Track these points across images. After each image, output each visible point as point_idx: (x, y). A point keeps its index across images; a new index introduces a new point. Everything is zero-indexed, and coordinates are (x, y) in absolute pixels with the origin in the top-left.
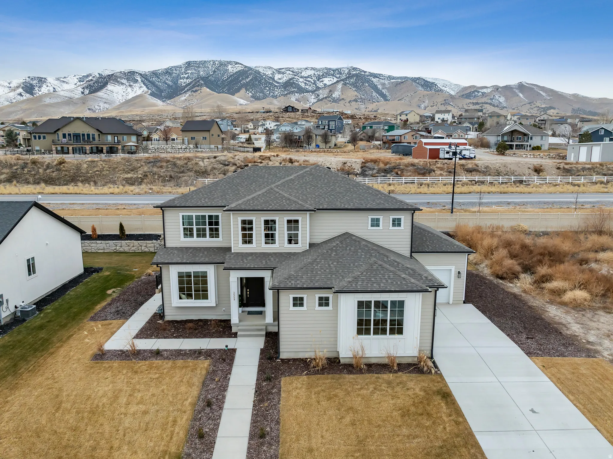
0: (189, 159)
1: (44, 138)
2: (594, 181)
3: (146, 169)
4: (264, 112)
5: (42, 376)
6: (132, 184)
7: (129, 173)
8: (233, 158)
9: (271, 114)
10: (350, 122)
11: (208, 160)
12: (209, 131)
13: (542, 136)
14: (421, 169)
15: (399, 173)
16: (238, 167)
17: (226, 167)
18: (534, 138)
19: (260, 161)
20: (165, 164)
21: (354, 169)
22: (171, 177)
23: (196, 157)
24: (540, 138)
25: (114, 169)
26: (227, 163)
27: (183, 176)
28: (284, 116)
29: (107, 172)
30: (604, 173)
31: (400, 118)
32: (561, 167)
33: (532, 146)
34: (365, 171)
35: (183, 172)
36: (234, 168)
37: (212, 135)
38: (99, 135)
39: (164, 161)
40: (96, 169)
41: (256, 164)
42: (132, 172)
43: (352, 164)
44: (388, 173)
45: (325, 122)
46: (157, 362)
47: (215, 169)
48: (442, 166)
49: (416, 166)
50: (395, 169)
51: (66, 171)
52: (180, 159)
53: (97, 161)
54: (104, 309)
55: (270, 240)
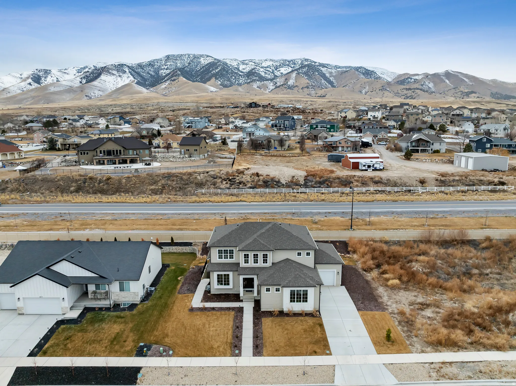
0: (190, 174)
1: (87, 154)
2: (459, 190)
3: (163, 182)
4: (233, 108)
5: (173, 317)
6: (156, 194)
7: (153, 185)
8: (219, 173)
9: (239, 109)
10: (301, 118)
11: (203, 175)
13: (440, 143)
14: (344, 182)
15: (329, 184)
16: (223, 180)
17: (215, 180)
18: (434, 144)
19: (237, 175)
21: (300, 181)
22: (180, 188)
23: (196, 173)
24: (439, 144)
25: (143, 182)
26: (215, 176)
27: (188, 187)
28: (249, 111)
29: (139, 185)
30: (466, 183)
31: (341, 114)
32: (439, 179)
33: (433, 150)
34: (307, 183)
35: (187, 184)
36: (220, 180)
37: (201, 148)
38: (124, 150)
39: (175, 177)
40: (131, 183)
41: (235, 177)
42: (155, 185)
43: (298, 177)
44: (322, 184)
45: (281, 122)
46: (214, 312)
47: (207, 181)
48: (358, 179)
49: (340, 179)
50: (327, 181)
51: (112, 184)
52: (184, 174)
53: (131, 177)
54: (181, 288)
55: (256, 262)
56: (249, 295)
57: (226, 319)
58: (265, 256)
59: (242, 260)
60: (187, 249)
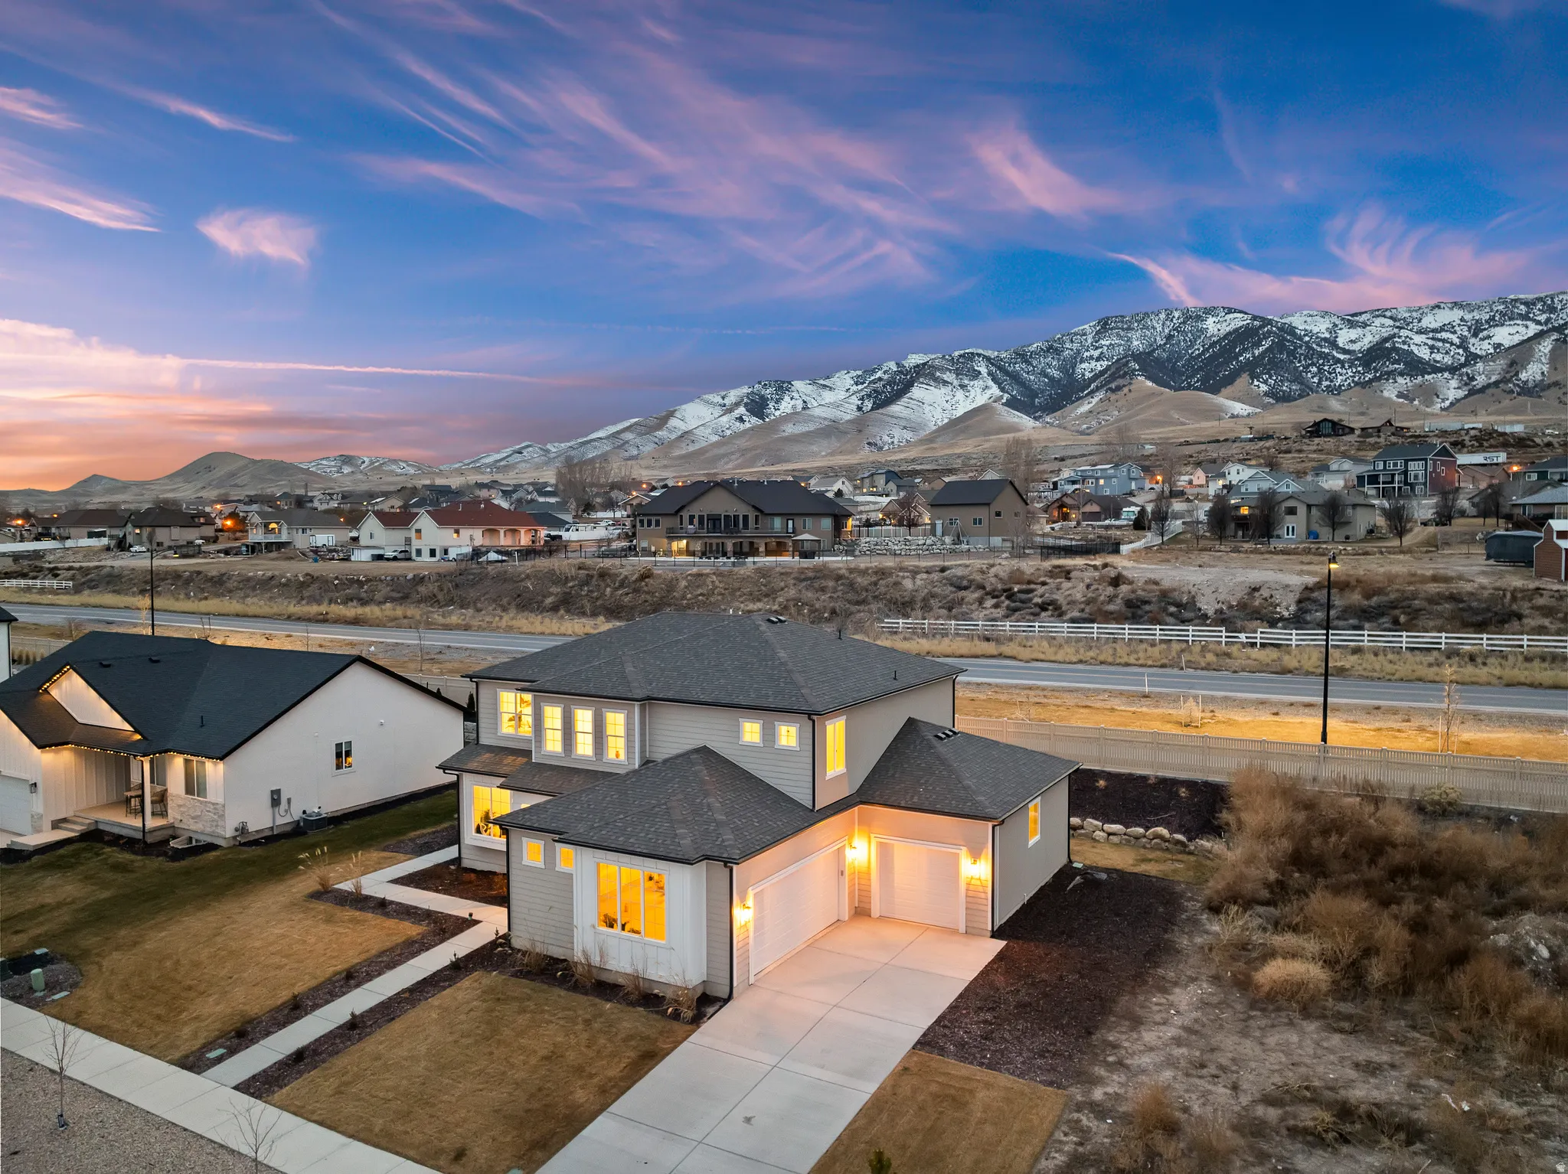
0: (882, 573)
1: (657, 524)
3: (792, 592)
4: (1251, 440)
7: (759, 600)
8: (983, 573)
9: (1268, 443)
11: (925, 576)
12: (988, 504)
14: (1476, 612)
15: (1402, 619)
17: (960, 593)
20: (831, 584)
21: (1277, 605)
22: (834, 611)
23: (902, 569)
25: (734, 590)
26: (965, 583)
28: (1305, 448)
29: (719, 598)
34: (1306, 612)
35: (862, 602)
36: (977, 595)
37: (998, 514)
38: (757, 516)
40: (700, 591)
43: (1273, 593)
44: (1369, 620)
46: (368, 916)
47: (933, 595)
49: (1464, 601)
50: (1395, 608)
51: (648, 593)
52: (864, 572)
53: (707, 575)
59: (538, 731)
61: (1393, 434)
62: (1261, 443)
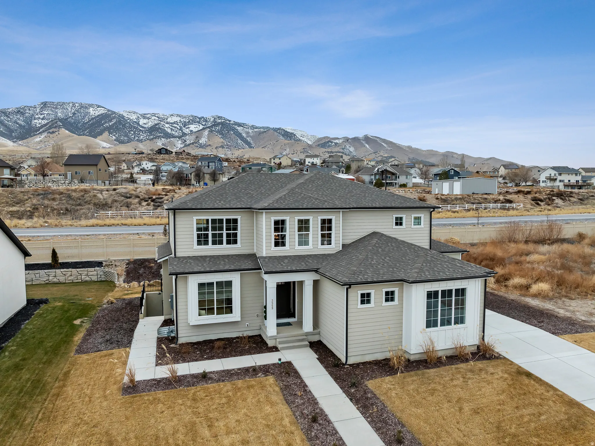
0: (85, 191)
2: (466, 208)
3: (35, 201)
4: (136, 154)
6: (20, 218)
7: (14, 206)
8: (135, 191)
9: (144, 155)
10: (226, 165)
11: (107, 192)
12: (97, 165)
13: (407, 176)
16: (142, 200)
17: (128, 200)
18: (400, 177)
19: (164, 193)
20: (58, 196)
22: (67, 210)
23: (94, 189)
24: (405, 177)
26: (128, 195)
27: (81, 209)
28: (158, 158)
31: (274, 161)
33: (399, 184)
35: (80, 205)
36: (137, 200)
37: (100, 170)
39: (57, 194)
41: (161, 196)
42: (18, 205)
45: (205, 163)
46: (211, 386)
47: (116, 201)
52: (75, 191)
54: (85, 340)
55: (303, 241)
56: (290, 332)
57: (259, 401)
58: (327, 225)
59: (268, 236)
60: (91, 273)
61: (187, 155)
62: (141, 155)
